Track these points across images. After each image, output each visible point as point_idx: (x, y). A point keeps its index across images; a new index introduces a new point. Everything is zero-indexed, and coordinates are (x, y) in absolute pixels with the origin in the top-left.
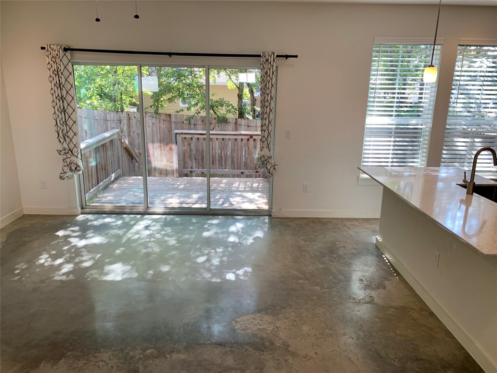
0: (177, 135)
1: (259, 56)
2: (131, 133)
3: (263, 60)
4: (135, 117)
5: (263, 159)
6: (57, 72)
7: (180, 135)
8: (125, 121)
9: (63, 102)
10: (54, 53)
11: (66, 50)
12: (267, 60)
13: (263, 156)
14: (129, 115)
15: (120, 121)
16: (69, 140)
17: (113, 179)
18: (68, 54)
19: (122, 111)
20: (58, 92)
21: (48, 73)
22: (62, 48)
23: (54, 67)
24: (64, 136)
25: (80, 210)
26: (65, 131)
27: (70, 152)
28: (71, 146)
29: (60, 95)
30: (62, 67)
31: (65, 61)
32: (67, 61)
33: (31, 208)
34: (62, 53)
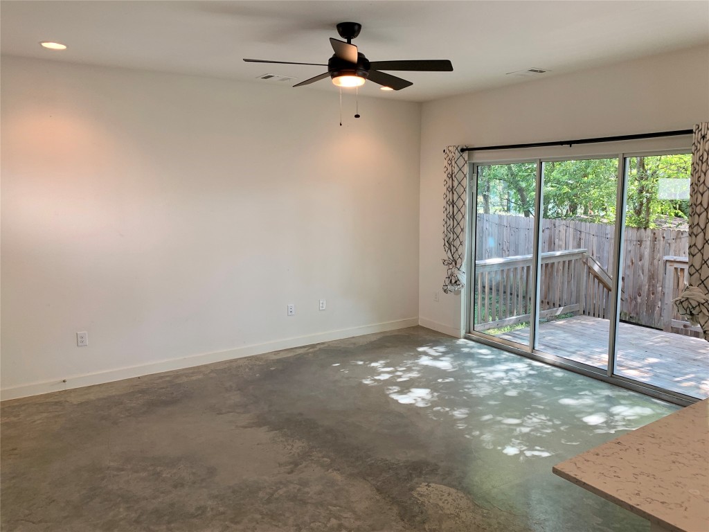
0: (668, 264)
1: (690, 132)
2: (656, 262)
3: (696, 137)
4: (664, 237)
5: (685, 304)
6: (451, 176)
7: (672, 264)
8: (648, 243)
9: (453, 207)
10: (451, 155)
11: (463, 150)
12: (703, 137)
13: (687, 299)
14: (654, 234)
15: (640, 242)
16: (455, 250)
17: (558, 313)
18: (466, 155)
19: (645, 228)
20: (450, 196)
21: (445, 176)
22: (459, 149)
23: (450, 170)
24: (449, 245)
25: (463, 332)
26: (451, 240)
27: (454, 262)
28: (456, 256)
29: (451, 200)
30: (456, 170)
31: (461, 162)
32: (463, 162)
33: (424, 320)
34: (458, 154)
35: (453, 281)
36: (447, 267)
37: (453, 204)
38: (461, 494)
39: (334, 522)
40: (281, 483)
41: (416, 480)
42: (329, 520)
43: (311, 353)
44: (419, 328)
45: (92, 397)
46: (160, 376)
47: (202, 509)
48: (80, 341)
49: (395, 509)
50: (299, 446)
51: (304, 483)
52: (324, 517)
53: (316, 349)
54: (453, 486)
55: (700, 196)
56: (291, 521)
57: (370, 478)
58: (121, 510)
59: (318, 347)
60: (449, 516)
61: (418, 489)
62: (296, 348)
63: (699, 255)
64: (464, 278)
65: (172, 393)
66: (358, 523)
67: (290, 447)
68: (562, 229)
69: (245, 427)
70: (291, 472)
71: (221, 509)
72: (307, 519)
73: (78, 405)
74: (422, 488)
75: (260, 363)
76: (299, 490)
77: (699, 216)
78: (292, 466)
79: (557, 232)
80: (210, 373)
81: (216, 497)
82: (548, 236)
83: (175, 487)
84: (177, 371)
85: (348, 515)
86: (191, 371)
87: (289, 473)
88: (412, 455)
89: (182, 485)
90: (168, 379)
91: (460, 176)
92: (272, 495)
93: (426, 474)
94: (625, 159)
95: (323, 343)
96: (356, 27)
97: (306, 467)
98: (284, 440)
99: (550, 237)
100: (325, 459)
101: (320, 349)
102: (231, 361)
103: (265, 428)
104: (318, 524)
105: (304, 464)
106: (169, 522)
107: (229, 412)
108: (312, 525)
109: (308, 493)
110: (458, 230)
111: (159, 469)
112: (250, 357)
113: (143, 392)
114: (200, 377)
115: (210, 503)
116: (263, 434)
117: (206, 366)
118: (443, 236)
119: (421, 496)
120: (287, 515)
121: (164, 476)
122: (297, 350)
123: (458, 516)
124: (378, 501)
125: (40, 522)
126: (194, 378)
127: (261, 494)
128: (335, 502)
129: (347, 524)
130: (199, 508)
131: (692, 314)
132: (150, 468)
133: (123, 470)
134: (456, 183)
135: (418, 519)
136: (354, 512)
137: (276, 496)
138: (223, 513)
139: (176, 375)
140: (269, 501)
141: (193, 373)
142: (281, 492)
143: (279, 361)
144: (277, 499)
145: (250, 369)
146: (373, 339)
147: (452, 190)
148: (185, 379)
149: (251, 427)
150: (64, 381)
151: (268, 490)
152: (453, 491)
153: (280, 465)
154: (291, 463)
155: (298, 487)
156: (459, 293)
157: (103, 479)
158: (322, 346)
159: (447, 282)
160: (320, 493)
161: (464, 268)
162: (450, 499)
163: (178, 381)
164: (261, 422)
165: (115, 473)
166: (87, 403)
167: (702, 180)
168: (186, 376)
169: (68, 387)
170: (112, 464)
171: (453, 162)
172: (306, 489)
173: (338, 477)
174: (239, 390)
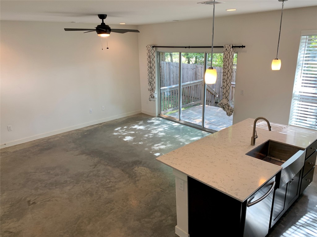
1: (223, 47)
3: (224, 49)
6: (150, 57)
10: (149, 49)
11: (153, 47)
12: (226, 50)
16: (152, 85)
18: (154, 48)
20: (149, 64)
21: (147, 57)
23: (149, 54)
24: (150, 83)
25: (157, 115)
26: (151, 81)
27: (152, 90)
28: (153, 87)
29: (150, 66)
30: (151, 55)
31: (153, 51)
32: (154, 51)
33: (144, 111)
34: (151, 48)
35: (152, 97)
36: (150, 92)
37: (151, 68)
38: (148, 169)
39: (108, 180)
40: (91, 171)
41: (134, 166)
42: (107, 180)
43: (100, 126)
44: (141, 114)
45: (18, 149)
46: (43, 139)
47: (66, 181)
48: (9, 129)
49: (127, 175)
50: (96, 160)
51: (99, 171)
52: (105, 180)
53: (102, 125)
54: (146, 167)
55: (225, 69)
56: (95, 182)
57: (120, 167)
58: (39, 184)
59: (103, 124)
60: (143, 175)
61: (135, 169)
62: (94, 125)
63: (225, 89)
64: (156, 96)
65: (49, 146)
66: (116, 180)
67: (93, 160)
68: (200, 68)
69: (77, 155)
70: (94, 168)
71: (72, 181)
72: (100, 180)
73: (13, 152)
74: (136, 169)
75: (81, 132)
76: (97, 173)
77: (225, 76)
78: (94, 166)
79: (198, 69)
80: (62, 137)
81: (70, 177)
82: (195, 71)
83: (56, 176)
84: (49, 137)
85: (113, 178)
86: (54, 137)
87: (93, 168)
88: (134, 159)
89: (58, 175)
90: (45, 140)
91: (153, 57)
92: (88, 175)
93: (138, 164)
94: (206, 54)
95: (105, 122)
96: (105, 16)
97: (99, 166)
98: (91, 158)
99: (195, 72)
100: (106, 163)
101: (104, 125)
102: (69, 132)
103: (84, 155)
104: (103, 182)
105: (98, 165)
106: (56, 186)
107: (71, 150)
108: (101, 182)
109: (100, 173)
110: (153, 78)
111: (49, 171)
112: (76, 130)
113: (37, 146)
114: (58, 138)
115: (68, 179)
116: (84, 157)
117: (59, 134)
118: (148, 80)
119: (136, 170)
120: (93, 180)
121: (51, 173)
122: (95, 126)
123: (146, 175)
124: (122, 173)
125: (12, 190)
126: (56, 139)
127: (85, 175)
128: (108, 175)
129: (112, 181)
130: (65, 181)
131: (223, 108)
132: (46, 171)
133: (36, 172)
134: (151, 60)
135: (134, 177)
136: (115, 177)
137: (90, 175)
138: (73, 182)
139: (49, 138)
140: (87, 177)
141: (55, 137)
142: (91, 174)
143: (88, 130)
144: (90, 176)
145: (77, 134)
146: (124, 119)
147: (150, 62)
148: (52, 140)
149: (80, 155)
150: (5, 144)
151: (87, 174)
152: (145, 168)
153: (90, 166)
154: (94, 165)
155: (97, 172)
156: (155, 101)
157: (30, 176)
158: (104, 124)
159: (150, 97)
160: (104, 173)
161: (156, 92)
162: (144, 171)
163: (50, 141)
164: (83, 153)
165: (34, 174)
166: (16, 151)
167: (226, 64)
168: (53, 139)
169: (7, 146)
170: (32, 171)
171: (150, 52)
172: (99, 173)
173: (109, 168)
174: (73, 142)
